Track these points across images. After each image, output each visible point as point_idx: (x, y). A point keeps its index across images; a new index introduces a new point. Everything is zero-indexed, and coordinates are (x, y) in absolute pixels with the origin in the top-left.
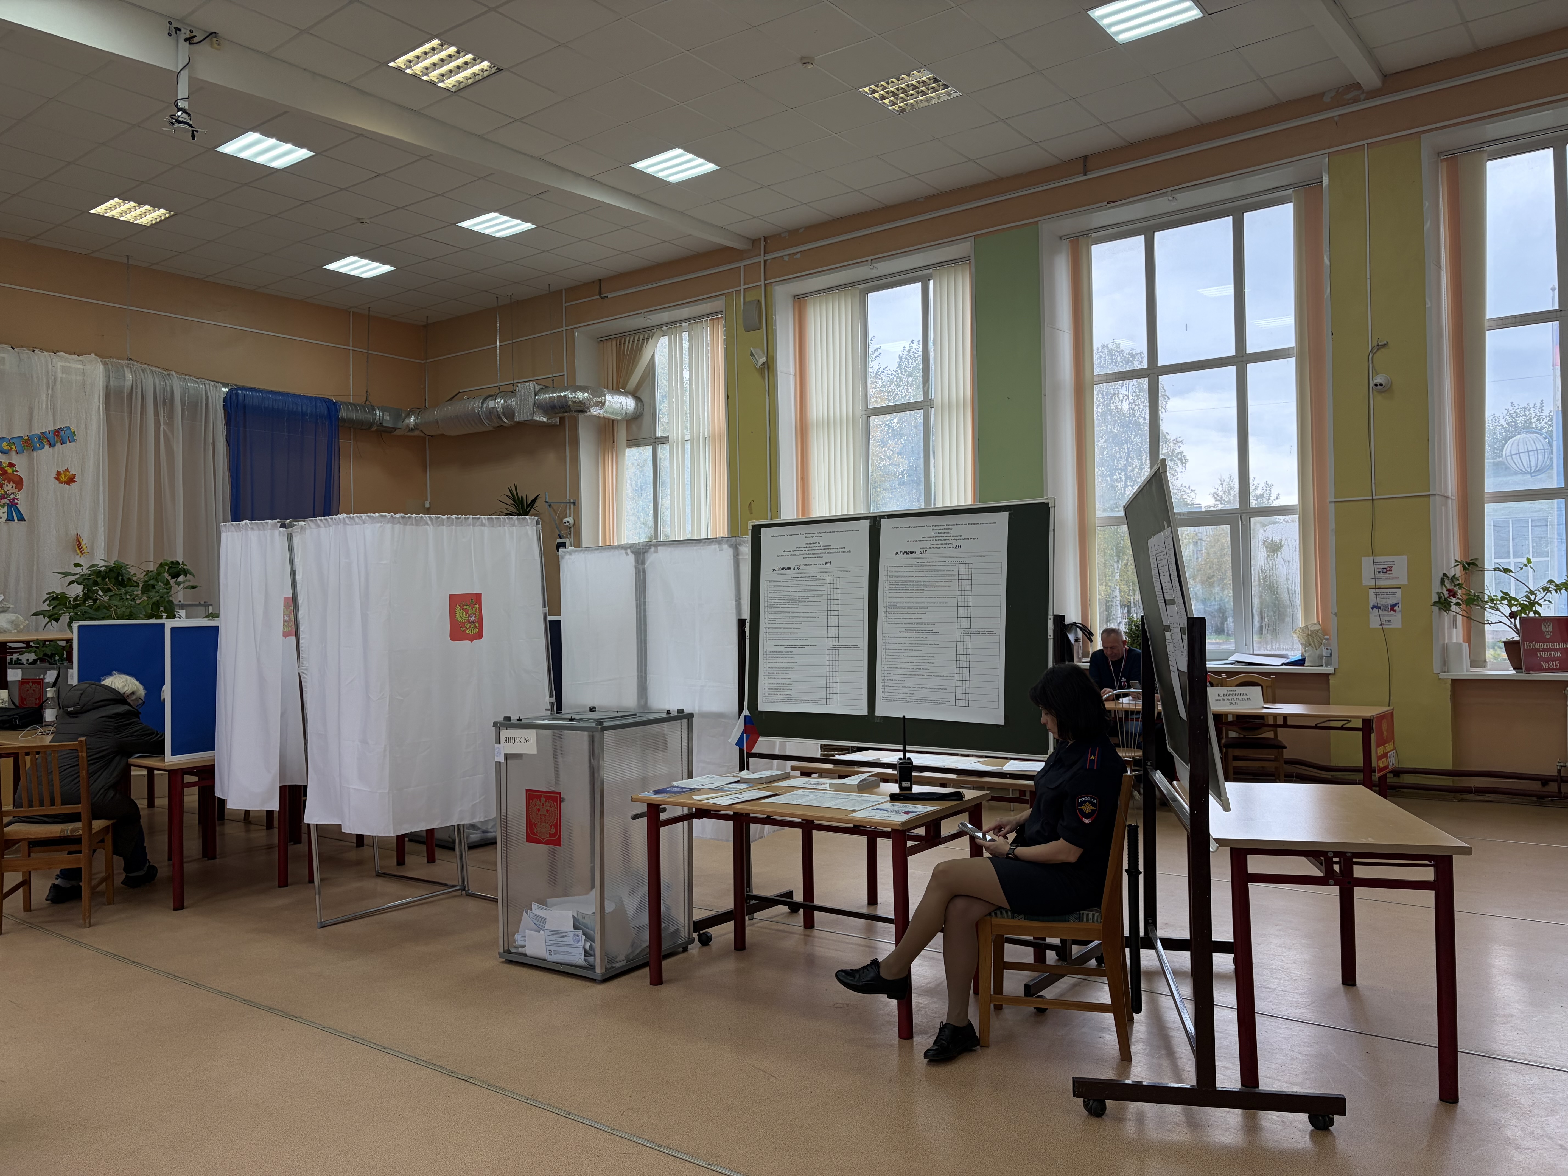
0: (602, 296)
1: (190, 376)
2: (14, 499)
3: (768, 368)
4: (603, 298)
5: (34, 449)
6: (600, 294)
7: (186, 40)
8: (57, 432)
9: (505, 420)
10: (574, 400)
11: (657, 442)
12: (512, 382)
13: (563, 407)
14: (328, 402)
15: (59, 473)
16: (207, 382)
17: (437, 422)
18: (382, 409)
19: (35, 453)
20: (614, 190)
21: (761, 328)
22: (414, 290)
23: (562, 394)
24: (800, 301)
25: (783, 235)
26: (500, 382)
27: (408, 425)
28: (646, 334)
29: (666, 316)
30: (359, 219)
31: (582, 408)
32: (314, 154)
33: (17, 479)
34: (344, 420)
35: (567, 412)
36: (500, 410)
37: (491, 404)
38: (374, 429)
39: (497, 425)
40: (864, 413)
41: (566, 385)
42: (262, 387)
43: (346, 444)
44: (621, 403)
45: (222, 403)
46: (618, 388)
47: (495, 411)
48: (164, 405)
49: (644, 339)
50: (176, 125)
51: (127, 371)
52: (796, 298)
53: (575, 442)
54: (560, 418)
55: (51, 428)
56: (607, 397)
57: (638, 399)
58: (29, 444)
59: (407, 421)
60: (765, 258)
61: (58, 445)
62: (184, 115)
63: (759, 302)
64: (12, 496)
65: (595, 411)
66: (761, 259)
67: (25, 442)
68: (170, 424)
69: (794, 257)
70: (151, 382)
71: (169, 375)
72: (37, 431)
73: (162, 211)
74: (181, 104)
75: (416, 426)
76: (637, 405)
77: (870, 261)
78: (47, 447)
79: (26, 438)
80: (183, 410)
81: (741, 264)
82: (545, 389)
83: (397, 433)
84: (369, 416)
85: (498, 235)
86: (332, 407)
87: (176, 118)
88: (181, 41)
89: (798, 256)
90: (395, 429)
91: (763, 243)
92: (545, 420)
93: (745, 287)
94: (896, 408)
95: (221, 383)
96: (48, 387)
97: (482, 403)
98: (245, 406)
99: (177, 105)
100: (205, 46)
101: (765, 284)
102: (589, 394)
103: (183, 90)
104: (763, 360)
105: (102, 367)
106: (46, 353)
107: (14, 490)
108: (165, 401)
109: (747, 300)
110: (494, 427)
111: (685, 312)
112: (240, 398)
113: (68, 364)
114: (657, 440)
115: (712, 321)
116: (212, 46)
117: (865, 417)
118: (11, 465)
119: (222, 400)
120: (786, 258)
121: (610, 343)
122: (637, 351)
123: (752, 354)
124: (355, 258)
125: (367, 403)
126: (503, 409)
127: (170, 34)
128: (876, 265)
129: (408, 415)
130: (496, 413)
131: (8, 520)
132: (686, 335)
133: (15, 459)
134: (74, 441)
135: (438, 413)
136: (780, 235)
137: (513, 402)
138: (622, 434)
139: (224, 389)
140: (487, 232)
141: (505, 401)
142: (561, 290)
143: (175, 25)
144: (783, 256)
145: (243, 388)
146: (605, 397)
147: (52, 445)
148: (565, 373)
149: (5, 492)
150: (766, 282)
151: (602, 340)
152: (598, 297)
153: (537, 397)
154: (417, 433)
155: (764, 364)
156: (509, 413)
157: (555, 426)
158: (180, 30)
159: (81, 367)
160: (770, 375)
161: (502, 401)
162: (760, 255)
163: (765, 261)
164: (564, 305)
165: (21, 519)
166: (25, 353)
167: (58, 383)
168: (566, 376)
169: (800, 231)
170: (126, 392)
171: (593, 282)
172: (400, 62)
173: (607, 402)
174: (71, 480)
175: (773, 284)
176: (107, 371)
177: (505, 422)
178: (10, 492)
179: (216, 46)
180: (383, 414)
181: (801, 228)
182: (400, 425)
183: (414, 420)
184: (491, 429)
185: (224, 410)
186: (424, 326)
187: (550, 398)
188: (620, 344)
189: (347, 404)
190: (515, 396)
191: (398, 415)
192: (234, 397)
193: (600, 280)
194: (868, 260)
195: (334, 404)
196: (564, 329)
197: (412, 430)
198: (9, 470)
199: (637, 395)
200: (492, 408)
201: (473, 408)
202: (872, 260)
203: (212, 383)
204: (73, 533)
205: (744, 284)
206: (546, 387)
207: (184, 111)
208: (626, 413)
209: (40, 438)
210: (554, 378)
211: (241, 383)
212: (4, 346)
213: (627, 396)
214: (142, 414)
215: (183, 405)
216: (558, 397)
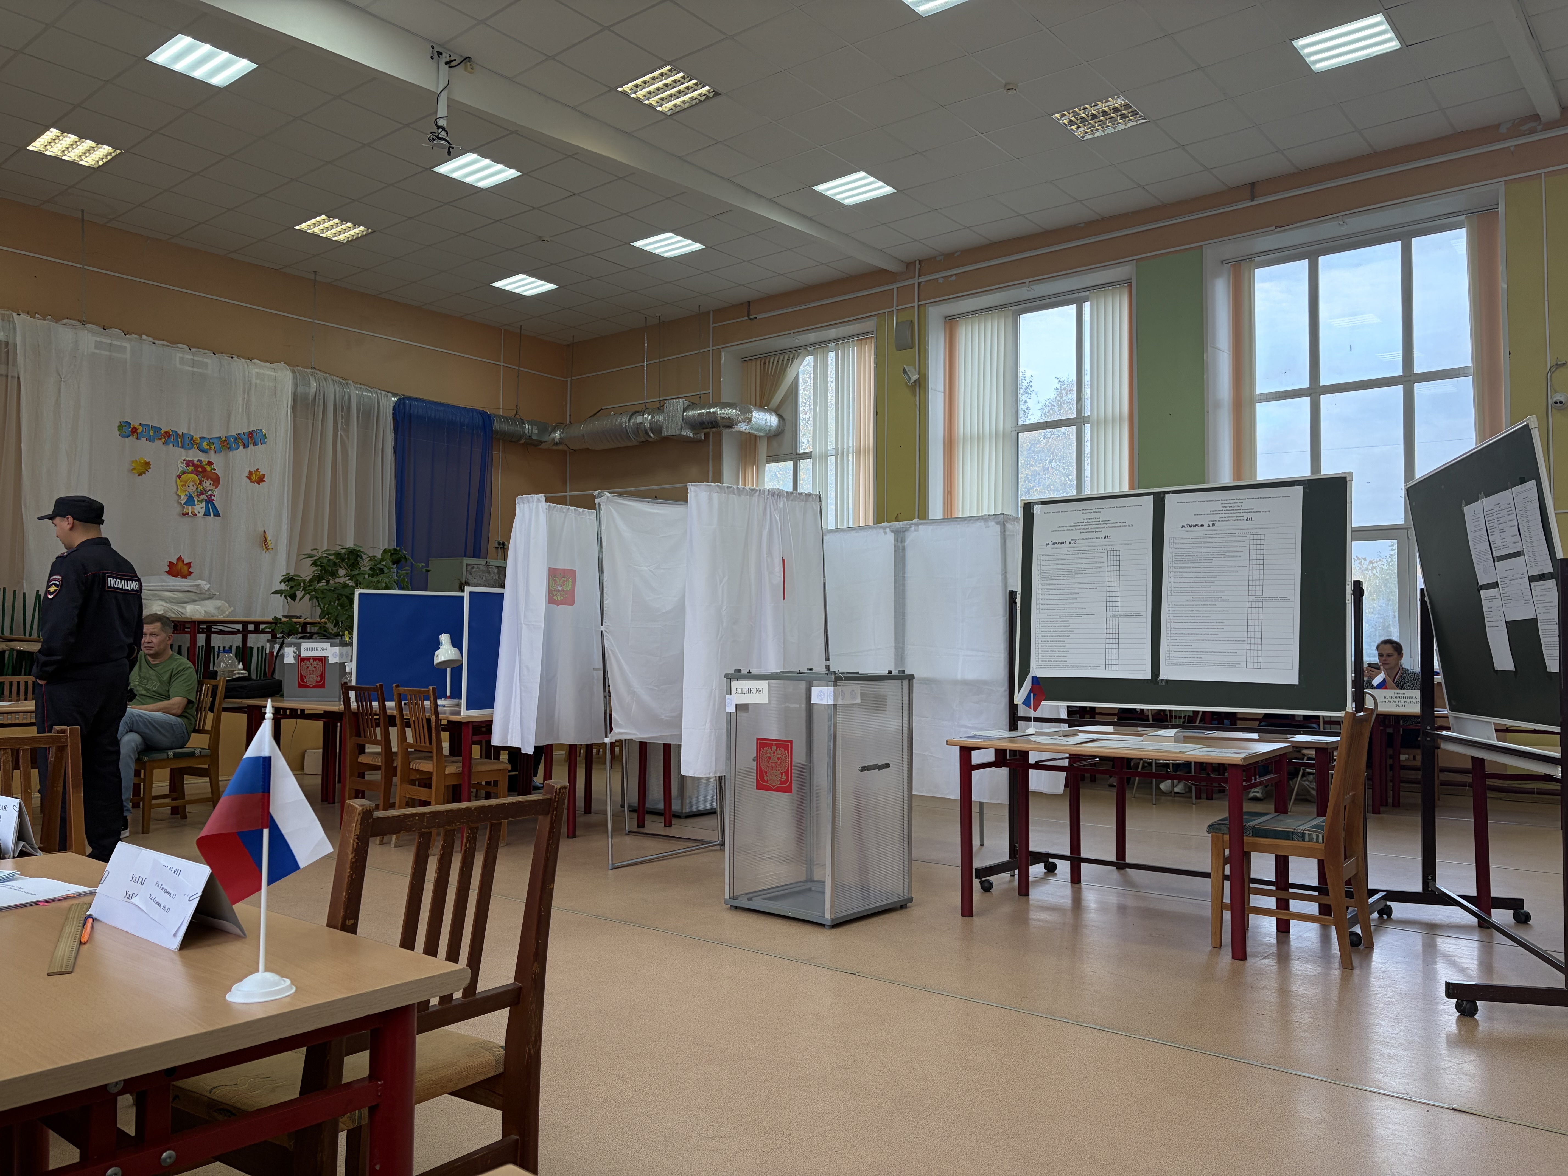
0: (751, 317)
1: (365, 385)
2: (211, 495)
3: (920, 385)
4: (751, 319)
5: (230, 449)
6: (748, 315)
7: (446, 63)
8: (251, 434)
9: (652, 435)
10: (723, 415)
12: (658, 399)
13: (712, 423)
14: (482, 414)
15: (250, 473)
16: (379, 391)
17: (583, 436)
18: (532, 423)
19: (231, 453)
20: (792, 211)
21: (912, 347)
22: (569, 309)
23: (712, 410)
24: (951, 322)
25: (938, 259)
26: (647, 399)
27: (554, 439)
28: (793, 353)
29: (812, 337)
30: (540, 237)
31: (730, 423)
32: (521, 174)
33: (214, 477)
34: (497, 432)
35: (714, 427)
36: (647, 425)
37: (639, 419)
38: (523, 441)
39: (643, 439)
40: (1014, 429)
41: (711, 402)
42: (425, 398)
43: (498, 456)
44: (766, 420)
45: (391, 412)
46: (762, 406)
47: (642, 425)
48: (342, 411)
49: (788, 359)
50: (436, 142)
51: (312, 379)
52: (947, 319)
53: (718, 457)
54: (705, 434)
55: (246, 430)
56: (754, 414)
57: (780, 417)
58: (226, 444)
59: (553, 435)
60: (920, 281)
61: (251, 446)
62: (443, 133)
63: (912, 323)
64: (210, 493)
65: (743, 427)
66: (916, 281)
67: (223, 442)
68: (347, 430)
69: (949, 279)
70: (332, 390)
71: (347, 384)
72: (233, 433)
73: (362, 228)
74: (442, 122)
75: (561, 441)
76: (779, 422)
77: (1027, 283)
78: (241, 447)
79: (224, 439)
80: (358, 417)
81: (895, 286)
82: (692, 406)
83: (542, 446)
84: (519, 429)
85: (666, 255)
86: (486, 419)
87: (437, 135)
88: (442, 64)
89: (954, 278)
90: (542, 442)
91: (918, 266)
92: (691, 435)
93: (898, 308)
94: (1048, 425)
95: (391, 393)
96: (244, 392)
97: (630, 419)
98: (410, 416)
99: (436, 123)
100: (460, 70)
101: (919, 306)
102: (737, 410)
103: (442, 111)
104: (915, 377)
105: (291, 375)
106: (243, 360)
107: (211, 487)
108: (343, 408)
109: (899, 321)
110: (639, 442)
111: (833, 333)
112: (407, 408)
113: (262, 371)
114: (797, 456)
115: (860, 342)
116: (466, 69)
117: (1014, 433)
118: (210, 463)
119: (391, 408)
120: (941, 281)
121: (754, 363)
122: (782, 371)
123: (905, 372)
124: (524, 276)
125: (517, 416)
126: (650, 424)
127: (432, 58)
128: (1032, 287)
129: (554, 430)
130: (643, 429)
131: (205, 515)
132: (832, 355)
133: (213, 457)
134: (265, 443)
135: (583, 429)
136: (935, 258)
137: (661, 418)
138: (763, 449)
139: (393, 399)
140: (657, 252)
141: (652, 417)
142: (709, 312)
143: (437, 49)
144: (937, 278)
145: (410, 398)
146: (752, 413)
147: (246, 446)
148: (711, 391)
149: (204, 489)
150: (920, 303)
151: (747, 360)
152: (747, 318)
153: (685, 414)
154: (561, 447)
155: (915, 381)
156: (657, 428)
157: (700, 441)
158: (441, 54)
159: (273, 374)
160: (922, 392)
161: (650, 417)
162: (915, 277)
163: (919, 283)
164: (712, 326)
165: (217, 514)
166: (226, 359)
167: (253, 388)
168: (711, 394)
169: (956, 255)
170: (311, 398)
171: (742, 304)
172: (627, 88)
173: (754, 419)
174: (261, 480)
175: (927, 305)
176: (295, 378)
177: (651, 437)
178: (208, 489)
179: (469, 69)
180: (532, 428)
181: (956, 253)
182: (546, 438)
183: (560, 435)
184: (636, 443)
185: (393, 418)
186: (568, 346)
187: (699, 414)
188: (765, 364)
189: (499, 416)
190: (663, 412)
191: (545, 429)
192: (402, 407)
193: (749, 302)
194: (1025, 282)
195: (489, 416)
196: (711, 349)
197: (557, 444)
198: (208, 468)
199: (779, 412)
200: (640, 423)
201: (621, 424)
202: (1030, 282)
203: (383, 393)
204: (260, 529)
205: (897, 306)
206: (693, 403)
207: (444, 129)
208: (770, 430)
209: (236, 439)
210: (701, 396)
211: (408, 394)
212: (207, 351)
213: (771, 414)
214: (323, 421)
215: (358, 413)
216: (707, 413)
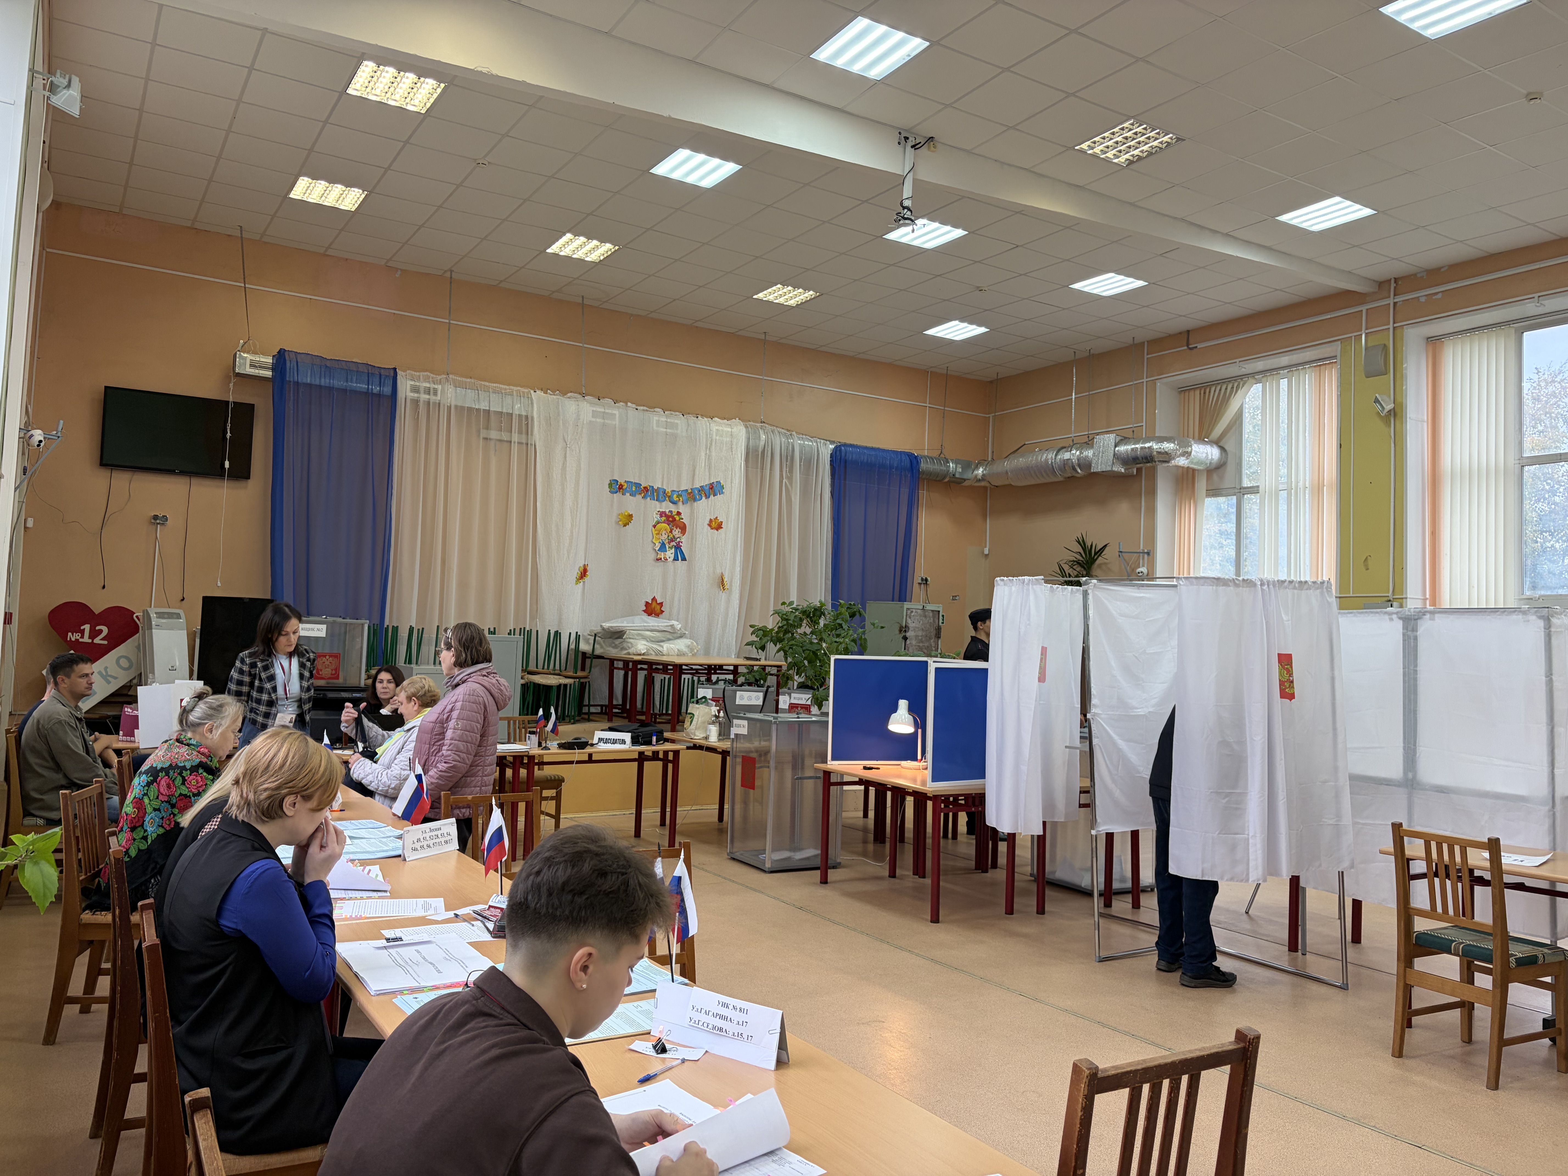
0: (1190, 346)
1: (806, 435)
2: (679, 542)
3: (1396, 415)
4: (1191, 349)
5: (695, 500)
6: (1188, 345)
7: (912, 147)
8: (711, 486)
9: (1079, 471)
10: (1159, 450)
11: (1241, 492)
12: (1087, 433)
13: (1146, 458)
14: (910, 455)
15: (711, 521)
16: (819, 440)
17: (1007, 473)
18: (956, 462)
19: (695, 503)
20: (1247, 243)
21: (1386, 373)
22: (997, 349)
23: (1147, 445)
24: (1434, 342)
25: (1419, 275)
26: (1075, 433)
27: (976, 476)
28: (1238, 381)
29: (1260, 365)
30: (978, 287)
31: (1166, 458)
32: (967, 233)
33: (682, 525)
34: (923, 472)
35: (1149, 462)
36: (1075, 461)
37: (1067, 455)
38: (946, 480)
39: (1070, 475)
40: (1518, 462)
41: (1144, 436)
42: (859, 444)
43: (923, 495)
44: (1207, 453)
45: (829, 459)
46: (1201, 439)
47: (1070, 461)
48: (787, 461)
49: (1233, 388)
50: (901, 222)
51: (761, 432)
52: (1429, 340)
53: (1152, 492)
54: (1137, 469)
55: (707, 482)
56: (1193, 447)
57: (1222, 449)
58: (692, 496)
59: (976, 472)
60: (1395, 301)
61: (712, 496)
62: (909, 213)
63: (1385, 347)
64: (678, 540)
65: (1182, 462)
66: (1391, 301)
67: (689, 494)
68: (790, 479)
69: (1434, 298)
70: (779, 441)
71: (791, 435)
72: (697, 485)
73: (811, 292)
74: (907, 203)
75: (984, 477)
76: (1221, 454)
77: (1536, 298)
78: (704, 498)
79: (690, 491)
80: (800, 465)
81: (1364, 308)
82: (1124, 440)
83: (966, 483)
84: (944, 468)
85: (1104, 294)
86: (913, 460)
87: (902, 215)
88: (909, 148)
89: (1440, 296)
90: (965, 480)
91: (1393, 285)
92: (1123, 470)
93: (1367, 331)
94: (1562, 457)
95: (829, 441)
96: (706, 448)
97: (1056, 455)
98: (846, 461)
99: (901, 204)
100: (923, 151)
101: (1394, 328)
102: (1175, 444)
103: (907, 191)
104: (1389, 407)
105: (744, 429)
106: (706, 419)
107: (680, 535)
108: (788, 458)
109: (1369, 345)
110: (1065, 478)
111: (1285, 360)
112: (843, 454)
113: (721, 428)
114: (1242, 490)
115: (1318, 368)
116: (929, 148)
117: (1518, 467)
118: (679, 513)
119: (829, 455)
120: (1423, 300)
121: (1192, 393)
122: (1225, 401)
123: (1377, 401)
124: (957, 322)
125: (942, 456)
126: (1078, 460)
127: (899, 143)
128: (1543, 302)
129: (977, 467)
130: (1071, 465)
131: (674, 560)
132: (1284, 383)
133: (682, 508)
134: (723, 493)
135: (1008, 465)
136: (1415, 275)
137: (1089, 453)
138: (1202, 484)
139: (831, 446)
140: (1095, 292)
141: (1081, 453)
142: (1144, 343)
143: (904, 134)
144: (1418, 297)
145: (845, 445)
146: (1191, 447)
147: (707, 497)
148: (1144, 424)
149: (674, 536)
150: (1395, 325)
151: (1184, 390)
152: (1186, 348)
153: (1117, 449)
154: (983, 484)
155: (1390, 411)
156: (1085, 464)
157: (1132, 476)
158: (908, 138)
159: (729, 430)
160: (1397, 422)
161: (1078, 453)
162: (1390, 297)
163: (1395, 304)
164: (1146, 357)
165: (684, 559)
166: (692, 419)
167: (714, 444)
168: (1144, 427)
169: (1442, 270)
170: (760, 450)
171: (1180, 333)
172: (1085, 145)
173: (1193, 453)
174: (719, 527)
175: (1405, 327)
176: (748, 432)
177: (1078, 473)
178: (677, 536)
179: (932, 149)
180: (956, 467)
181: (1443, 267)
182: (968, 475)
183: (983, 472)
184: (1061, 479)
185: (831, 464)
186: (991, 382)
187: (1132, 449)
188: (1205, 393)
189: (925, 457)
190: (1092, 447)
191: (967, 466)
192: (838, 453)
193: (1188, 331)
194: (1534, 298)
195: (916, 457)
196: (1145, 380)
197: (980, 480)
198: (677, 518)
199: (1221, 444)
200: (1067, 460)
201: (1047, 460)
202: (1539, 297)
203: (822, 441)
204: (718, 571)
205: (1367, 329)
206: (1125, 438)
207: (909, 209)
208: (1210, 463)
209: (699, 491)
210: (1134, 429)
211: (843, 441)
212: (677, 413)
213: (1212, 446)
214: (771, 470)
215: (800, 462)
216: (1142, 448)
